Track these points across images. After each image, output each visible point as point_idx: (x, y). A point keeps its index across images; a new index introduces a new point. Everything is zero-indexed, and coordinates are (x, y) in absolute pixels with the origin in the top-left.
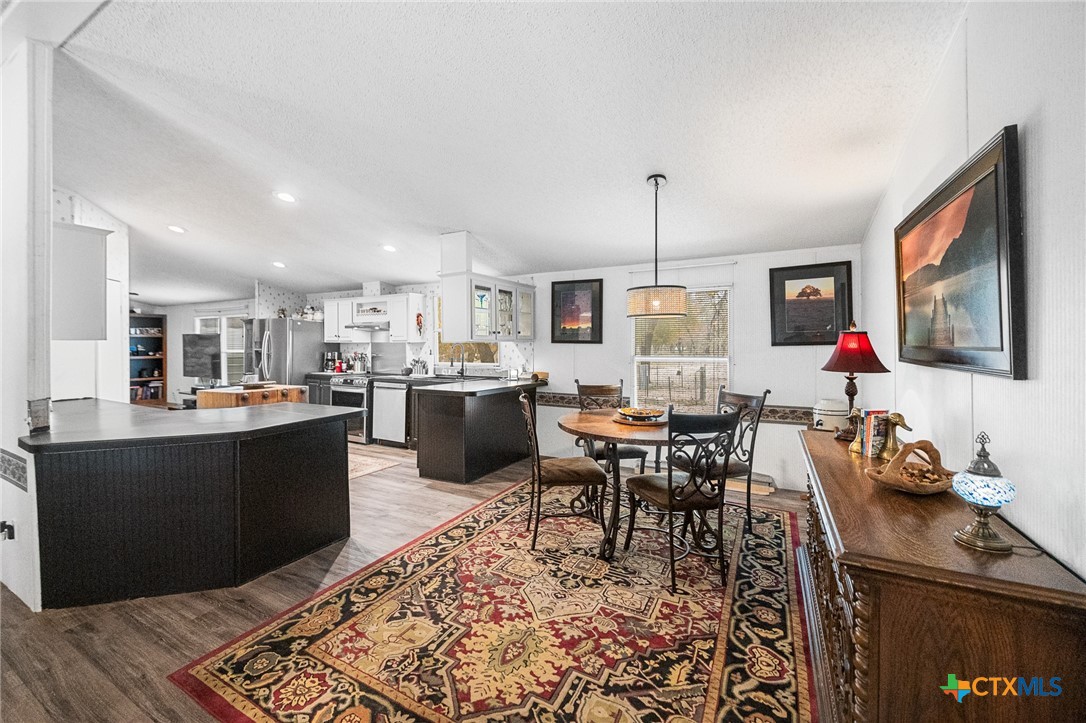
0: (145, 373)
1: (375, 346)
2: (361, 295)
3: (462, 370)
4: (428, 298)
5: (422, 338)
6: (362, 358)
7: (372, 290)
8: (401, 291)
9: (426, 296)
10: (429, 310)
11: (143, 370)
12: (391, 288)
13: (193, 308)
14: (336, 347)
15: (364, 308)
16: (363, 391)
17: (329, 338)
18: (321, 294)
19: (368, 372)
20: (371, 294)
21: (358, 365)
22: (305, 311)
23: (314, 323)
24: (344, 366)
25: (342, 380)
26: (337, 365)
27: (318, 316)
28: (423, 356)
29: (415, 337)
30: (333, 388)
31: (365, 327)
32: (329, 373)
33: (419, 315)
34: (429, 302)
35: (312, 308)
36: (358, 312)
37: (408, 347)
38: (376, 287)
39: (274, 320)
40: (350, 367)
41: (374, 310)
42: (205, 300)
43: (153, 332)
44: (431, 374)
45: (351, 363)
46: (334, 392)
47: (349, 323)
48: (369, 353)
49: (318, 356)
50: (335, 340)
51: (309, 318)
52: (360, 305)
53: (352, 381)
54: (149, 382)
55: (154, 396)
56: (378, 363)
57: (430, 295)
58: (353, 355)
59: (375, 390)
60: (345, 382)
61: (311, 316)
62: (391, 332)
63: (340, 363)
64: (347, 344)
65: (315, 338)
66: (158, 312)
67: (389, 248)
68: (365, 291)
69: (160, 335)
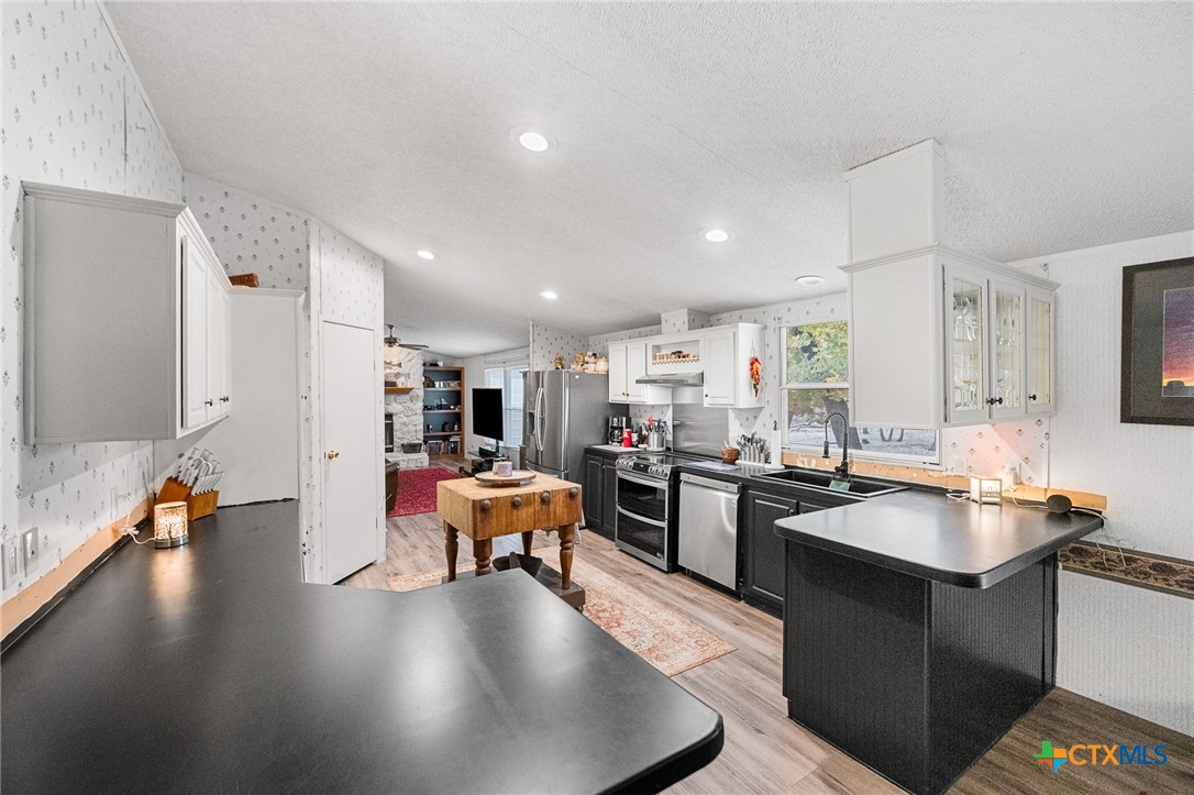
0: (447, 427)
1: (678, 409)
2: (659, 332)
3: (845, 464)
4: (769, 331)
5: (758, 401)
6: (660, 428)
7: (676, 320)
8: (719, 322)
9: (765, 328)
10: (772, 350)
11: (446, 423)
12: (705, 317)
13: (483, 359)
14: (623, 409)
15: (664, 352)
16: (663, 485)
17: (615, 396)
18: (607, 336)
19: (668, 449)
20: (675, 329)
21: (654, 438)
22: (587, 359)
23: (595, 376)
24: (635, 437)
25: (631, 463)
26: (625, 435)
27: (601, 366)
28: (761, 430)
29: (746, 399)
30: (619, 474)
31: (665, 381)
32: (614, 447)
33: (754, 361)
34: (771, 338)
35: (594, 355)
36: (655, 358)
37: (731, 415)
38: (682, 317)
39: (550, 372)
40: (643, 439)
41: (678, 354)
42: (493, 350)
43: (453, 385)
44: (776, 465)
45: (644, 432)
46: (621, 480)
47: (641, 375)
48: (668, 418)
49: (600, 422)
50: (622, 400)
51: (590, 368)
52: (657, 348)
53: (647, 467)
54: (450, 436)
55: (454, 451)
56: (682, 434)
57: (772, 324)
58: (647, 423)
59: (682, 486)
60: (636, 467)
61: (593, 365)
62: (706, 389)
63: (629, 434)
64: (638, 406)
65: (598, 396)
66: (458, 365)
67: (716, 235)
68: (664, 326)
69: (458, 388)
